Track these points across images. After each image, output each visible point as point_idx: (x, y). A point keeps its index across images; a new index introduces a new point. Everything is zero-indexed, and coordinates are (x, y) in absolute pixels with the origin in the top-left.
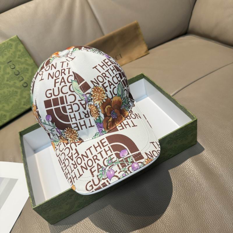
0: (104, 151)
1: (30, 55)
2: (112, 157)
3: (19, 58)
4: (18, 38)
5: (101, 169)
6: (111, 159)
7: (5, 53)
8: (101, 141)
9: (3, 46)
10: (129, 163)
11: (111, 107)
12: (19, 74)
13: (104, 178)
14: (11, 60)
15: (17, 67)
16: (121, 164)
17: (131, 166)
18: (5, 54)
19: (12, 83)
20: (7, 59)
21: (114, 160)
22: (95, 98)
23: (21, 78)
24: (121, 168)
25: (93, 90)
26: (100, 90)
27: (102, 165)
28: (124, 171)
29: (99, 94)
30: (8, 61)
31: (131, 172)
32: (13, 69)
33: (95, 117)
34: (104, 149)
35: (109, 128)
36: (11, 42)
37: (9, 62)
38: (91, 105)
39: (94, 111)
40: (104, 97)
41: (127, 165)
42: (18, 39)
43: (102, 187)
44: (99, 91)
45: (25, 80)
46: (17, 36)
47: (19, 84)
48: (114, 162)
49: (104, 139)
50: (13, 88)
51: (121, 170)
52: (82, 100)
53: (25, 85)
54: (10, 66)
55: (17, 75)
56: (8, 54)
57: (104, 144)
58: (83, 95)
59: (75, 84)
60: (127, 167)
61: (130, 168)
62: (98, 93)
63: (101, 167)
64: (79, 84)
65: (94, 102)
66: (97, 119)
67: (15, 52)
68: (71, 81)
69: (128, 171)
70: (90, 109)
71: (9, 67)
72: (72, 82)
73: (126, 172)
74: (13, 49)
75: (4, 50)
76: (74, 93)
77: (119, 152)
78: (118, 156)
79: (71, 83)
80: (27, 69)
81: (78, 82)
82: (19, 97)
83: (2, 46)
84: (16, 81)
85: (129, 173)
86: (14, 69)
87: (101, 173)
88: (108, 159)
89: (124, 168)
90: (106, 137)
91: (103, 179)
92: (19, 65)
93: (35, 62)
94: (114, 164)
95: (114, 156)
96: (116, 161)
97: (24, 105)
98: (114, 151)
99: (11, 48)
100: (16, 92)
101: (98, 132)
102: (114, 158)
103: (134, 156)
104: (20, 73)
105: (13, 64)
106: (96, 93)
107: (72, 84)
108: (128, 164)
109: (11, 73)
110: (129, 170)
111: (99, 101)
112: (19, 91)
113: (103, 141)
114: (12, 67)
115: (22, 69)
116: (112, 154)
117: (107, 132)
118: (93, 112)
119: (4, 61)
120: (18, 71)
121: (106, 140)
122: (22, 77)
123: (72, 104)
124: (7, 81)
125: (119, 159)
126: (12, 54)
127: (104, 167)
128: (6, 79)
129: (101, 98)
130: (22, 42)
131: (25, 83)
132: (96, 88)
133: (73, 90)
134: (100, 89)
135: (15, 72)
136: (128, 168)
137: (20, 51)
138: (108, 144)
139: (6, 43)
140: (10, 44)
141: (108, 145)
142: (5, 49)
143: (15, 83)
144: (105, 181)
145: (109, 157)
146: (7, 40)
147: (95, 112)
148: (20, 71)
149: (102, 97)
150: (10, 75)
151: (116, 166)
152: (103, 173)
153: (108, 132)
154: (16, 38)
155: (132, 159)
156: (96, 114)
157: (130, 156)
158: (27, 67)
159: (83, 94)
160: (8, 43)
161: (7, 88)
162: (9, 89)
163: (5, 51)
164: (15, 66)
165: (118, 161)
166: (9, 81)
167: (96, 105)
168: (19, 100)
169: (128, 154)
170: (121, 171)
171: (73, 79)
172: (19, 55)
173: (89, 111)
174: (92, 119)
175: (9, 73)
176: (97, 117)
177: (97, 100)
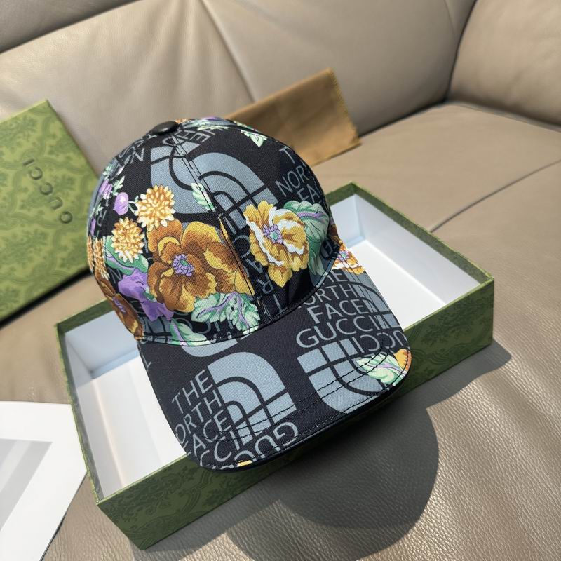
1: (79, 147)
3: (51, 153)
4: (49, 105)
7: (18, 140)
9: (14, 125)
12: (51, 192)
14: (34, 158)
15: (47, 176)
18: (19, 144)
19: (33, 213)
20: (23, 155)
23: (54, 203)
30: (26, 161)
32: (36, 179)
36: (33, 116)
37: (26, 164)
42: (49, 109)
45: (67, 205)
46: (48, 102)
47: (51, 215)
50: (36, 226)
53: (65, 218)
54: (30, 172)
55: (46, 194)
56: (26, 144)
67: (41, 140)
71: (28, 175)
74: (38, 132)
75: (15, 135)
80: (71, 181)
82: (49, 247)
83: (11, 125)
84: (44, 208)
86: (39, 181)
92: (51, 170)
93: (88, 162)
97: (62, 266)
99: (33, 131)
100: (44, 235)
104: (54, 190)
105: (37, 169)
109: (31, 188)
112: (51, 232)
114: (35, 176)
115: (58, 181)
119: (15, 161)
120: (48, 184)
122: (58, 198)
124: (22, 207)
126: (34, 144)
128: (19, 203)
130: (58, 117)
131: (66, 213)
135: (40, 188)
137: (54, 136)
139: (21, 118)
140: (31, 120)
142: (19, 132)
143: (41, 213)
146: (23, 112)
148: (53, 185)
150: (29, 193)
154: (46, 106)
158: (69, 174)
160: (25, 118)
161: (22, 225)
162: (27, 228)
163: (19, 137)
164: (42, 172)
166: (28, 207)
168: (51, 253)
172: (51, 146)
175: (26, 190)
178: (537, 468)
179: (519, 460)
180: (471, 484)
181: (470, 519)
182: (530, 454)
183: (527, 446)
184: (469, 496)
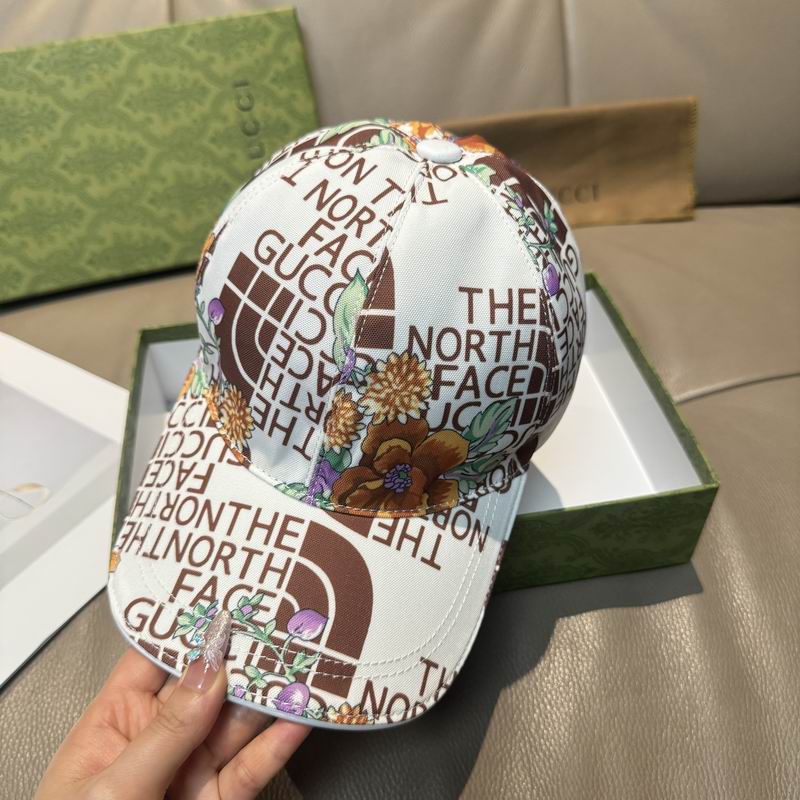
0: (264, 558)
2: (266, 601)
5: (206, 604)
6: (257, 607)
8: (288, 519)
10: (288, 671)
11: (409, 451)
13: (189, 638)
16: (267, 651)
17: (283, 686)
21: (261, 616)
22: (378, 386)
24: (255, 662)
25: (393, 360)
26: (415, 378)
27: (220, 596)
28: (251, 680)
29: (399, 388)
31: (264, 703)
33: (332, 440)
34: (271, 556)
35: (348, 501)
38: (347, 397)
39: (341, 421)
40: (408, 407)
41: (277, 670)
42: (293, 21)
43: (160, 655)
44: (411, 377)
48: (257, 624)
49: (302, 521)
51: (249, 670)
52: (332, 361)
57: (287, 541)
58: (347, 350)
59: (356, 294)
60: (270, 678)
61: (275, 691)
62: (401, 382)
63: (212, 599)
64: (366, 306)
65: (364, 397)
66: (331, 449)
68: (352, 275)
69: (259, 692)
70: (335, 406)
72: (351, 280)
73: (253, 689)
76: (328, 318)
77: (297, 608)
78: (284, 615)
79: (346, 281)
81: (369, 295)
85: (258, 699)
87: (197, 614)
88: (250, 595)
89: (262, 671)
90: (311, 522)
91: (183, 638)
94: (250, 629)
95: (274, 605)
96: (264, 625)
98: (288, 590)
101: (307, 484)
102: (267, 609)
103: (326, 665)
106: (395, 376)
107: (344, 286)
108: (282, 673)
110: (265, 692)
111: (383, 406)
113: (292, 526)
116: (274, 595)
117: (332, 508)
118: (337, 420)
121: (302, 530)
123: (299, 343)
125: (276, 628)
127: (220, 606)
129: (397, 402)
130: (301, 35)
132: (408, 363)
133: (332, 306)
134: (417, 373)
136: (270, 685)
138: (298, 550)
141: (292, 550)
144: (182, 651)
145: (259, 592)
147: (343, 429)
149: (403, 403)
151: (249, 642)
152: (199, 624)
153: (333, 514)
155: (309, 667)
156: (341, 433)
157: (312, 652)
159: (352, 346)
165: (268, 632)
167: (361, 410)
169: (317, 640)
170: (243, 673)
171: (366, 274)
173: (328, 408)
174: (319, 437)
176: (336, 443)
177: (378, 400)
178: (715, 760)
179: (697, 739)
180: (619, 740)
181: (597, 780)
182: (715, 739)
183: (716, 726)
184: (610, 753)
